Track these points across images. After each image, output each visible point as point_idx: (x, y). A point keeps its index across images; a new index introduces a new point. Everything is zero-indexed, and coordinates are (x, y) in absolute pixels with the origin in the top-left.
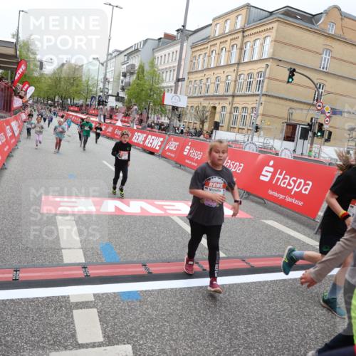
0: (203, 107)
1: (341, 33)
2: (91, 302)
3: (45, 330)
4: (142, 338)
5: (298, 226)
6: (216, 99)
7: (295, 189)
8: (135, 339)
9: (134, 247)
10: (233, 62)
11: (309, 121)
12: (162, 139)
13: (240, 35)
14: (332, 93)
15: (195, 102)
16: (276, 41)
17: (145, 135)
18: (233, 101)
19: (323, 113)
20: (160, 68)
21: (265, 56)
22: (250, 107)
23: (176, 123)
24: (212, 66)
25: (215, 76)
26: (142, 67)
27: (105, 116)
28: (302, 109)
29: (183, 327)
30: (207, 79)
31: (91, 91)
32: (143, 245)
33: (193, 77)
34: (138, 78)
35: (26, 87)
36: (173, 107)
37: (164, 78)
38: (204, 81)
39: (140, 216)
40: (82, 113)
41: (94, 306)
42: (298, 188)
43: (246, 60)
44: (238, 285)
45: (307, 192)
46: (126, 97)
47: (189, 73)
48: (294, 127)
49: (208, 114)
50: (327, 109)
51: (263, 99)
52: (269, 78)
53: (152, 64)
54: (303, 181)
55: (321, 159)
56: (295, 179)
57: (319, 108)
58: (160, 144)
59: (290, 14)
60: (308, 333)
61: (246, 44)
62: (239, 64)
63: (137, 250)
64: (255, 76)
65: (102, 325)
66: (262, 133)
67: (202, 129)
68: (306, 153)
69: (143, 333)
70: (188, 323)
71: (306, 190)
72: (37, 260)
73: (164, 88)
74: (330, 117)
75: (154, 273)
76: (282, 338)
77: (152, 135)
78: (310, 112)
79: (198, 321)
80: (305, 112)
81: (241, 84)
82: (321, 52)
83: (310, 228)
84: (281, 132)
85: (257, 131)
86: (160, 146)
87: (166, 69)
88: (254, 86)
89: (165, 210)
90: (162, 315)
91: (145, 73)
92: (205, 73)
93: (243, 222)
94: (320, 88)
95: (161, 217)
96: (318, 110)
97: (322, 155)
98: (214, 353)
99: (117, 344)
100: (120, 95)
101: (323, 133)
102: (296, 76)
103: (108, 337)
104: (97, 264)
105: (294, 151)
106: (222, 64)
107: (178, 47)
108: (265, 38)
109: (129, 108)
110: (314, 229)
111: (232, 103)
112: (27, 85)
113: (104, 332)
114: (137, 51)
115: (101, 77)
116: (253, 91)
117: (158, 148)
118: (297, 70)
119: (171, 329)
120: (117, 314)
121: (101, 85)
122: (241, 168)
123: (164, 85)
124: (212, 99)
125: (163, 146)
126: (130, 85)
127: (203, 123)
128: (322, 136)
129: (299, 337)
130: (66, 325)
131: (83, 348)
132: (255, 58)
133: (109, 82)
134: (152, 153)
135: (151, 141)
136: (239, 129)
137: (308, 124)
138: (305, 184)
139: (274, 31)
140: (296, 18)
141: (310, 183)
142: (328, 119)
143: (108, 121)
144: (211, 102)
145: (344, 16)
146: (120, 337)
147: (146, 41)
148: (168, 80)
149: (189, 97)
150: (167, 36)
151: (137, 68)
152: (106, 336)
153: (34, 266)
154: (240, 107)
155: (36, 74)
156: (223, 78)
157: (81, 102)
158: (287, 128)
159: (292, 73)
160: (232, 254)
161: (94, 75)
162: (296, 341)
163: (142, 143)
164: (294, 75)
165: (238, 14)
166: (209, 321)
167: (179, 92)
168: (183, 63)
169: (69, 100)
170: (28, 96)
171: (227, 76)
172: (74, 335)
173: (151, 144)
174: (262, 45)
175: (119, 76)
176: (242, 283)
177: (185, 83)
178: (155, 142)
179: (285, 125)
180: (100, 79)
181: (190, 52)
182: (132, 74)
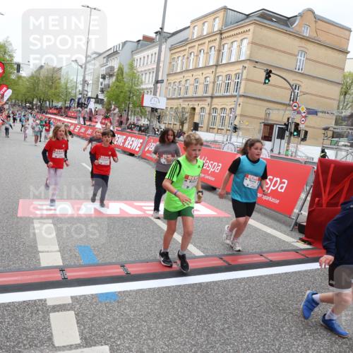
0: (183, 108)
1: (315, 35)
2: (69, 304)
3: (20, 335)
4: (120, 338)
5: (275, 223)
6: (196, 101)
7: (272, 187)
8: (113, 340)
9: (112, 249)
10: (211, 64)
11: (285, 121)
12: (141, 141)
13: (218, 37)
14: (307, 94)
15: (175, 104)
16: (252, 43)
17: (125, 137)
18: (211, 102)
19: (299, 113)
20: (139, 70)
21: (242, 58)
22: (228, 108)
23: (155, 124)
24: (191, 68)
25: (194, 77)
26: (121, 70)
27: (84, 118)
28: (279, 110)
29: (161, 326)
30: (186, 81)
31: (70, 93)
32: (122, 246)
33: (172, 79)
34: (117, 80)
35: (3, 90)
36: (152, 108)
37: (143, 79)
38: (183, 83)
39: (119, 218)
40: (62, 116)
41: (72, 309)
42: (274, 186)
43: (224, 62)
44: (216, 283)
45: (283, 191)
46: (105, 99)
47: (169, 75)
48: (271, 127)
49: (187, 115)
50: (303, 109)
51: (241, 100)
52: (247, 80)
53: (132, 66)
54: (279, 179)
55: (298, 158)
56: (271, 177)
57: (295, 108)
58: (139, 145)
59: (266, 17)
60: (282, 327)
61: (224, 45)
62: (217, 66)
63: (115, 251)
64: (233, 77)
65: (79, 327)
66: (240, 133)
67: (181, 130)
68: (283, 151)
69: (121, 334)
70: (166, 322)
71: (282, 188)
72: (13, 264)
73: (143, 89)
74: (305, 117)
75: (132, 273)
76: (258, 333)
77: (132, 137)
78: (287, 112)
79: (175, 320)
80: (282, 112)
81: (220, 85)
82: (297, 53)
83: (286, 225)
84: (259, 132)
85: (235, 132)
86: (140, 148)
87: (145, 71)
88: (232, 87)
89: (144, 211)
90: (140, 315)
91: (124, 75)
92: (184, 74)
93: (222, 221)
94: (295, 89)
95: (140, 218)
96: (294, 110)
97: (299, 154)
98: (191, 351)
99: (95, 346)
100: (100, 97)
101: (299, 132)
102: (273, 77)
103: (85, 339)
104: (75, 266)
105: (272, 150)
106: (200, 66)
107: (156, 50)
108: (242, 40)
109: (108, 110)
110: (290, 226)
111: (210, 105)
112: (5, 88)
113: (81, 334)
114: (116, 53)
115: (80, 79)
116: (231, 92)
117: (137, 149)
118: (273, 72)
119: (149, 329)
120: (94, 315)
121: (80, 88)
122: (220, 168)
123: (143, 86)
124: (191, 101)
125: (143, 147)
126: (109, 87)
127: (182, 124)
128: (299, 135)
129: (274, 331)
130: (42, 329)
131: (60, 350)
132: (233, 60)
133: (88, 84)
134: (132, 155)
135: (131, 143)
136: (218, 129)
137: (285, 124)
138: (281, 183)
139: (251, 33)
140: (273, 21)
141: (286, 181)
142: (303, 119)
143: (88, 123)
144: (190, 103)
145: (318, 19)
146: (97, 338)
147: (124, 44)
148: (147, 82)
149: (168, 99)
150: (146, 38)
151: (116, 70)
152: (83, 337)
153: (11, 271)
154: (219, 108)
155: (13, 77)
156: (201, 79)
157: (60, 105)
158: (264, 128)
159: (269, 74)
160: (210, 253)
161: (73, 77)
162: (271, 335)
163: (121, 145)
164: (270, 76)
165: (215, 16)
166: (186, 319)
167: (158, 94)
168: (161, 65)
169: (48, 103)
170: (5, 99)
171: (206, 78)
172: (50, 339)
173: (131, 145)
174: (239, 47)
175: (98, 78)
176: (219, 281)
177: (164, 84)
178: (134, 143)
179: (262, 125)
180: (78, 81)
181: (169, 54)
182: (111, 76)
